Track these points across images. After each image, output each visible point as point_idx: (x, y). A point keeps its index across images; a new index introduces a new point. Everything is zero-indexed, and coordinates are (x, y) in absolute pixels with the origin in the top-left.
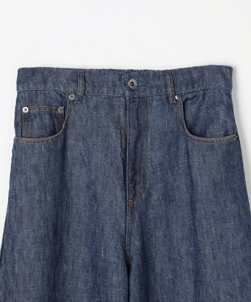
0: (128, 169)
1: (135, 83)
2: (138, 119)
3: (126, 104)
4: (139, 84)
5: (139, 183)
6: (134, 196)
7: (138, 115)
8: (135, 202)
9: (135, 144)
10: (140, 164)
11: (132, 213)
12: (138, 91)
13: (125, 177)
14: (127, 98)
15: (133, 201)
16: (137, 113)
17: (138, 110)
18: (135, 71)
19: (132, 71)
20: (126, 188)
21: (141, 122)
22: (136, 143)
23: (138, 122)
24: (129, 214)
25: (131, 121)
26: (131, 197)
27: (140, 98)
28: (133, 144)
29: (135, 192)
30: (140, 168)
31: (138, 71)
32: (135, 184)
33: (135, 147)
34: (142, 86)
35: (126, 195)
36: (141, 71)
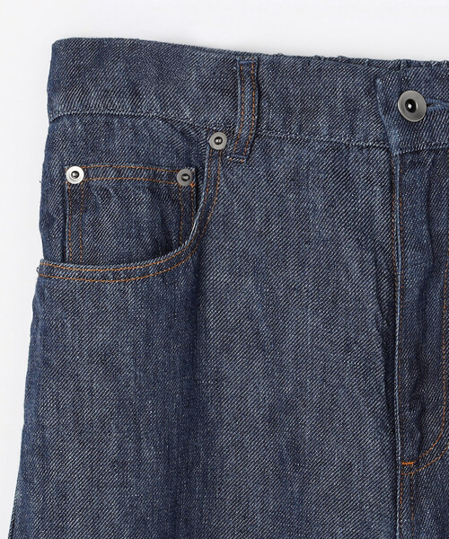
0: (401, 362)
1: (421, 103)
2: (430, 220)
3: (391, 174)
4: (431, 108)
5: (436, 406)
6: (420, 450)
7: (428, 206)
8: (422, 469)
9: (422, 291)
10: (440, 347)
11: (415, 504)
12: (431, 129)
13: (390, 387)
14: (396, 153)
15: (417, 464)
16: (428, 200)
17: (428, 192)
18: (419, 64)
19: (409, 63)
20: (393, 424)
21: (441, 229)
22: (424, 288)
23: (429, 230)
24: (403, 505)
25: (409, 225)
26: (410, 451)
27: (436, 152)
28: (417, 292)
29: (422, 438)
30: (439, 358)
31: (428, 64)
32: (423, 412)
33: (423, 298)
34: (441, 112)
35: (394, 444)
36: (439, 64)
